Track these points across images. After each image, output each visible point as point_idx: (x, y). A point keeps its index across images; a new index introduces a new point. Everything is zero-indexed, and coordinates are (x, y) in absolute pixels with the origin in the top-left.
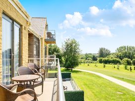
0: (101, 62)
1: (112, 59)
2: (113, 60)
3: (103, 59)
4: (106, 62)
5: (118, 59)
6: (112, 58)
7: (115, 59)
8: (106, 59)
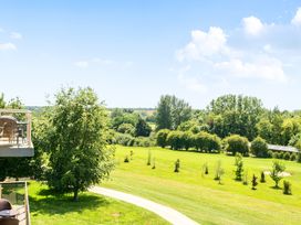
0: (162, 142)
1: (195, 136)
2: (200, 140)
3: (170, 134)
4: (179, 144)
5: (212, 137)
6: (196, 132)
7: (204, 134)
8: (179, 133)
